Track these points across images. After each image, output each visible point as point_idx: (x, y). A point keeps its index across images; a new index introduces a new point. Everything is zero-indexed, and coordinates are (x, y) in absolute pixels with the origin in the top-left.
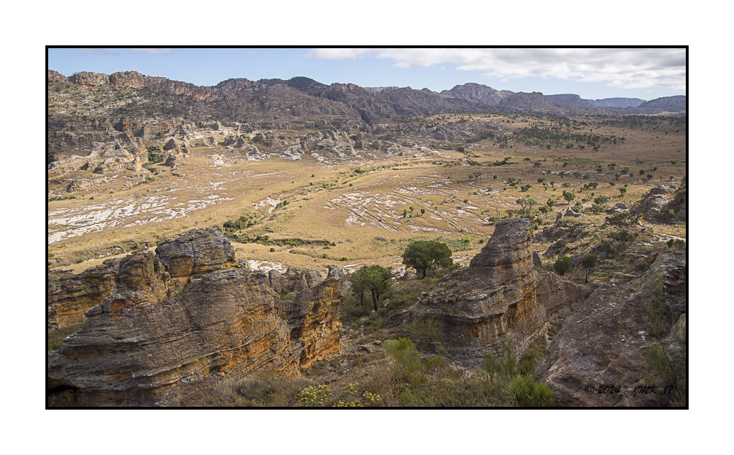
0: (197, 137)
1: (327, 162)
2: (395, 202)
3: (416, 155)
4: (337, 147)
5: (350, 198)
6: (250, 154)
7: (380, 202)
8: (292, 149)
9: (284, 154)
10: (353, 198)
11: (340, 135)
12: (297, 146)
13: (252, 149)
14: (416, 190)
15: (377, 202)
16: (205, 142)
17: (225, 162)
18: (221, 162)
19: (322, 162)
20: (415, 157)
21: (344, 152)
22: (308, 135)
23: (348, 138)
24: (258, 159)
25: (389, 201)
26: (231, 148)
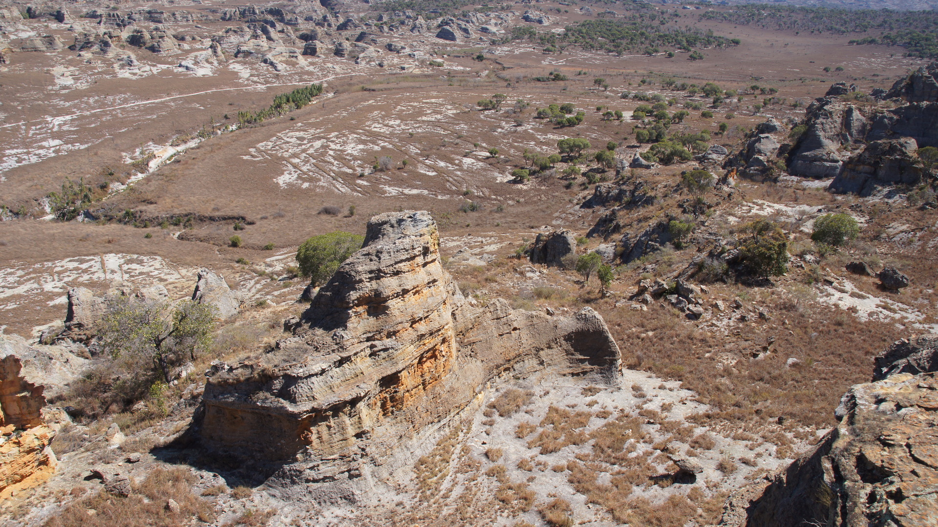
0: (24, 35)
1: (255, 79)
2: (361, 147)
3: (406, 66)
4: (273, 52)
5: (288, 140)
6: (122, 67)
7: (338, 147)
8: (196, 57)
9: (180, 66)
10: (293, 140)
11: (282, 31)
12: (204, 52)
13: (125, 57)
14: (399, 126)
15: (333, 146)
16: (39, 43)
17: (76, 79)
18: (69, 82)
19: (248, 80)
20: (403, 69)
21: (287, 62)
22: (227, 32)
23: (293, 37)
24: (135, 74)
25: (352, 145)
26: (87, 55)
